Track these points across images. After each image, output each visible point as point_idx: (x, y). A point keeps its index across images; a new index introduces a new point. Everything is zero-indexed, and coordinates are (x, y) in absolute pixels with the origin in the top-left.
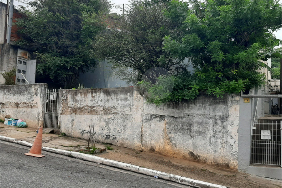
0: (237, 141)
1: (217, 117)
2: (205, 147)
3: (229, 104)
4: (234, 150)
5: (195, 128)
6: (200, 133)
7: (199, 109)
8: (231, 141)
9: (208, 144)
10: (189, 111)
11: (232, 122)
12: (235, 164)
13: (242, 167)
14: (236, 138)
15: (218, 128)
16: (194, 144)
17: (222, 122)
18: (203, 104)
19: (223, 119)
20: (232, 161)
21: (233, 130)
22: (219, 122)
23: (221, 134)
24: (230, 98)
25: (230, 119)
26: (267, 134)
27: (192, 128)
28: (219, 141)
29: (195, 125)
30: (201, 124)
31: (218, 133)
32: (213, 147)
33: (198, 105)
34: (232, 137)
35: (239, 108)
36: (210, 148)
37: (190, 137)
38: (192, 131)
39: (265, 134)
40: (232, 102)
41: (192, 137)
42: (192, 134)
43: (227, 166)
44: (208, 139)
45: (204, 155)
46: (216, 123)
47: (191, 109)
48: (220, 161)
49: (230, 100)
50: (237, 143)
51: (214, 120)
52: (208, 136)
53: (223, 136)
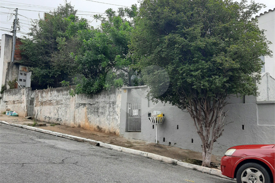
0: (120, 117)
1: (111, 103)
2: (104, 122)
3: (117, 94)
4: (118, 123)
5: (100, 110)
6: (102, 113)
7: (102, 98)
8: (117, 117)
9: (106, 120)
10: (98, 100)
11: (118, 105)
12: (119, 131)
13: (122, 133)
14: (119, 115)
15: (111, 109)
16: (99, 121)
17: (113, 105)
18: (104, 95)
19: (113, 103)
20: (117, 130)
21: (118, 110)
22: (111, 105)
23: (112, 113)
24: (117, 90)
25: (117, 103)
26: (136, 112)
27: (99, 111)
28: (111, 117)
29: (100, 108)
30: (103, 107)
31: (111, 113)
32: (108, 121)
33: (102, 96)
34: (117, 115)
35: (121, 96)
36: (107, 122)
37: (98, 116)
38: (99, 112)
39: (135, 112)
40: (118, 92)
41: (99, 116)
42: (99, 115)
43: (115, 133)
44: (106, 117)
45: (104, 127)
46: (110, 106)
47: (99, 98)
48: (112, 131)
49: (117, 91)
50: (119, 118)
51: (109, 104)
52: (106, 115)
53: (113, 114)
